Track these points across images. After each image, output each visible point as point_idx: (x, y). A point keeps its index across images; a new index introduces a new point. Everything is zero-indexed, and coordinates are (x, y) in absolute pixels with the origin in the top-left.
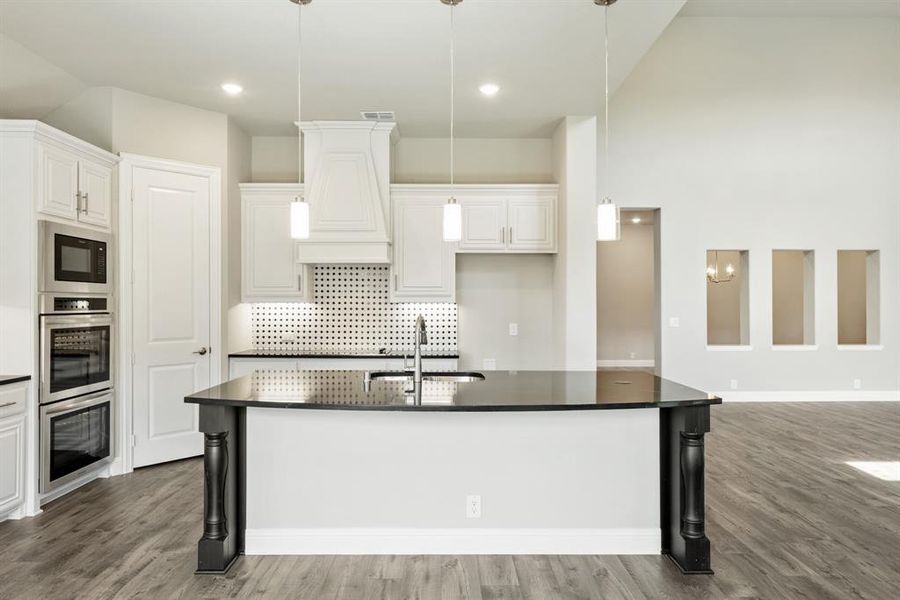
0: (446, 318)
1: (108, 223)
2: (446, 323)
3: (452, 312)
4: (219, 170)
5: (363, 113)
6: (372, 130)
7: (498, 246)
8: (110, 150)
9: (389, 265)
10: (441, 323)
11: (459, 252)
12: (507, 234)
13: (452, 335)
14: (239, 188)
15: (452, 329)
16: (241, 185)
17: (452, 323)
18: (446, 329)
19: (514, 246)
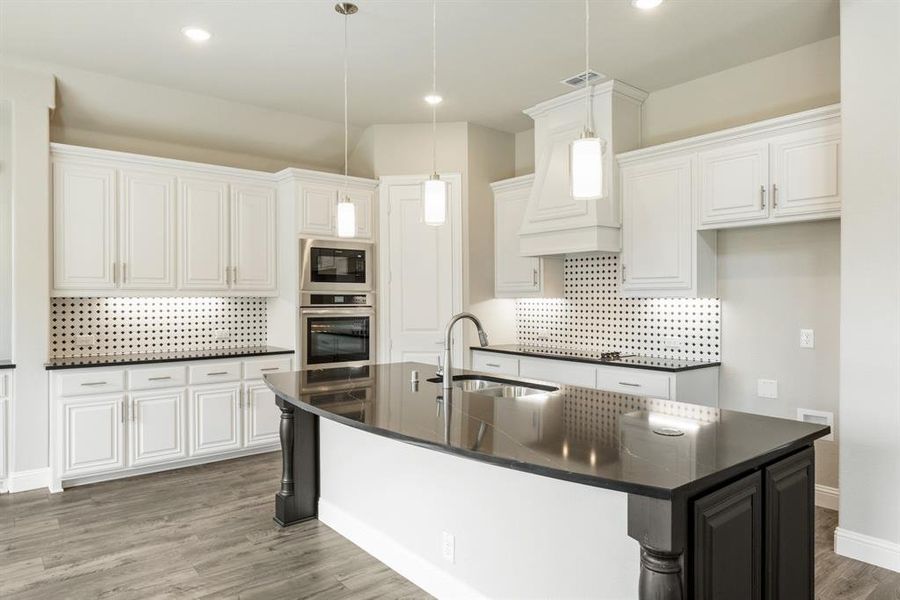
0: (705, 318)
1: (369, 235)
2: (705, 326)
3: (714, 310)
4: (458, 177)
5: (564, 82)
6: (592, 96)
7: (756, 214)
8: (373, 178)
9: (618, 253)
10: (698, 325)
11: (702, 228)
12: (769, 196)
13: (713, 342)
14: (491, 188)
15: (713, 334)
16: (492, 184)
17: (713, 326)
18: (705, 334)
19: (782, 212)
